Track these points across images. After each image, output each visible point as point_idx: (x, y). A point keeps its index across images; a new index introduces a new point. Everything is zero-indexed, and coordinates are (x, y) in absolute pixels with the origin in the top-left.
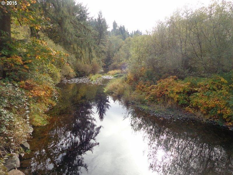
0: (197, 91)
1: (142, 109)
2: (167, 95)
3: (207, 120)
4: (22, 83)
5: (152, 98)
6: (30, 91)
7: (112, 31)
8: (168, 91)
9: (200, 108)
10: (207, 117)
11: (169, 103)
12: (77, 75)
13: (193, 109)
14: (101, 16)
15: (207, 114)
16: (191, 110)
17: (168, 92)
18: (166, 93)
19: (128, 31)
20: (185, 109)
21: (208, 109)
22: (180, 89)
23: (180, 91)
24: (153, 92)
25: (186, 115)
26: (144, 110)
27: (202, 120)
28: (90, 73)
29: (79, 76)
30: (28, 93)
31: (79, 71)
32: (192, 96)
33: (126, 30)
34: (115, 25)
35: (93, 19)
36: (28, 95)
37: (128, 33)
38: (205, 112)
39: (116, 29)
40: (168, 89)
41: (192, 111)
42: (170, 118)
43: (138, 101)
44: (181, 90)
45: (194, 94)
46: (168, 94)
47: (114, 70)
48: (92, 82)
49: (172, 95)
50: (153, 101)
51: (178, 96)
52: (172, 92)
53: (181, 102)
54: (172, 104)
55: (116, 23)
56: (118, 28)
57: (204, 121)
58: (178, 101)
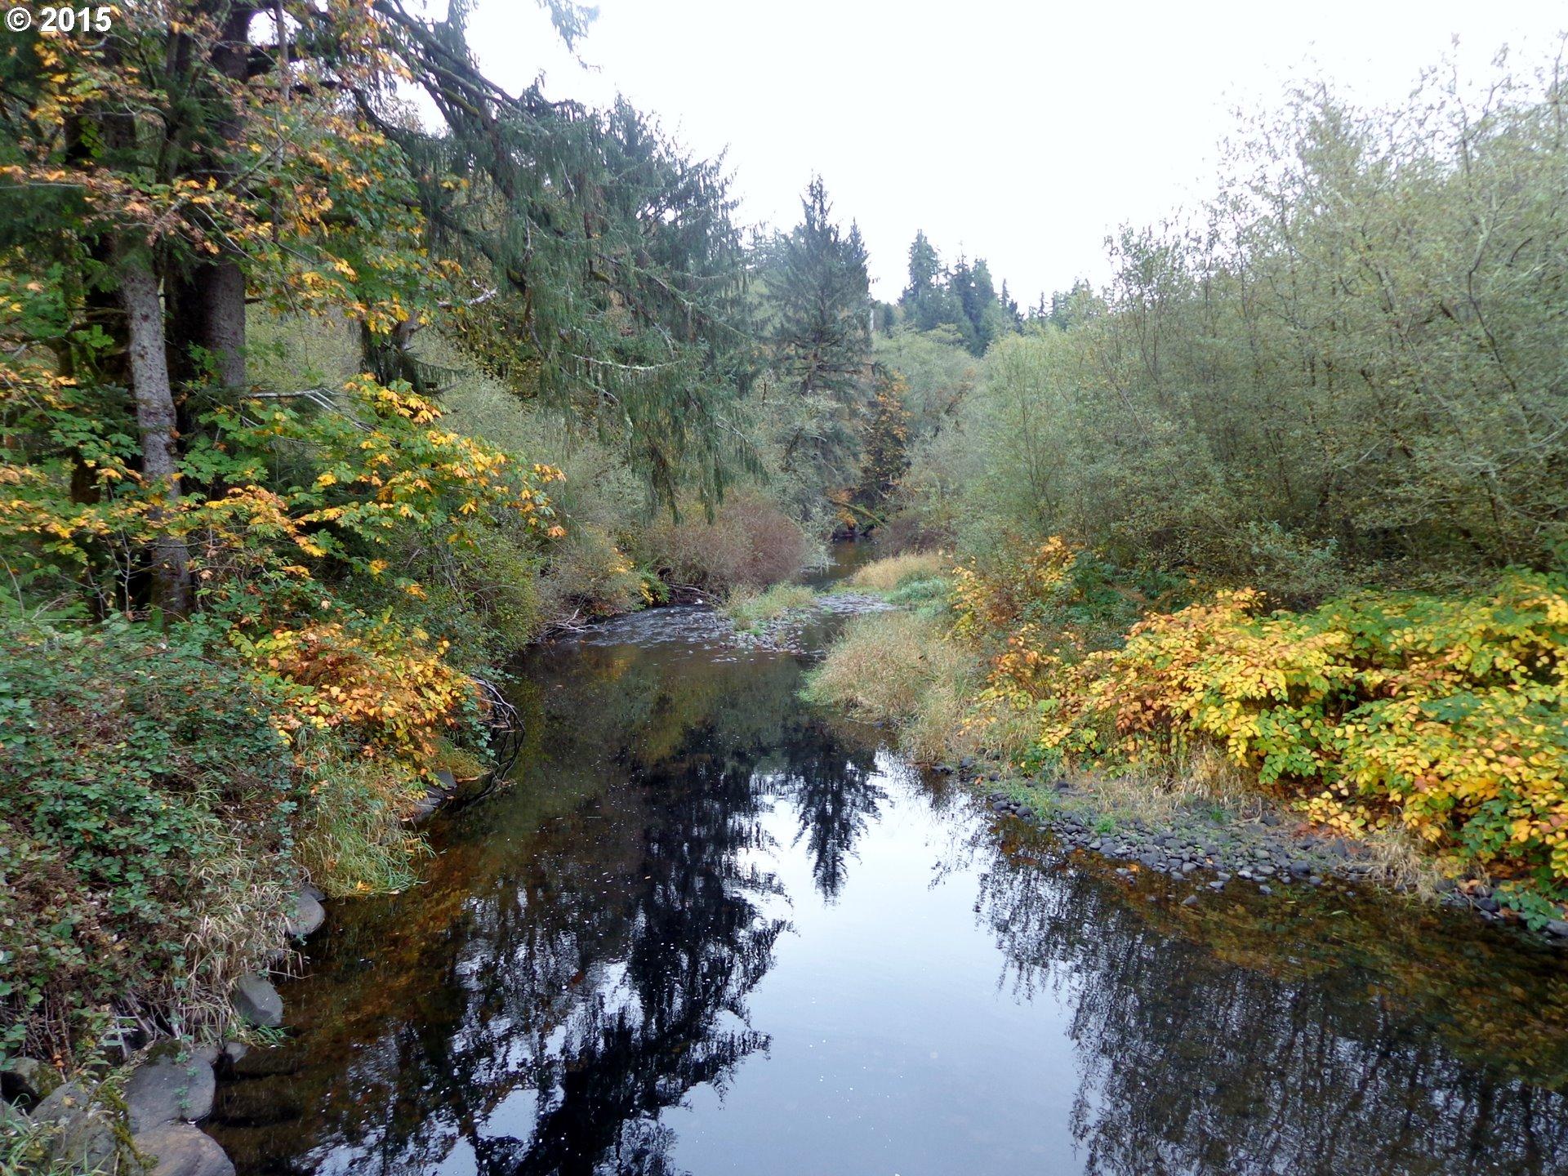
0: (1382, 692)
1: (1018, 805)
2: (1186, 717)
3: (1451, 885)
4: (282, 644)
5: (1089, 735)
6: (321, 690)
7: (901, 301)
8: (1190, 690)
9: (1402, 803)
10: (1451, 866)
11: (1203, 767)
12: (653, 591)
13: (1361, 809)
14: (822, 209)
15: (1449, 844)
16: (1346, 817)
17: (1191, 701)
18: (1180, 704)
19: (1013, 297)
20: (1302, 814)
21: (1458, 814)
22: (1267, 680)
23: (1269, 692)
24: (1099, 696)
25: (1305, 848)
26: (1028, 813)
27: (1413, 888)
28: (738, 578)
29: (664, 597)
30: (312, 703)
31: (669, 564)
32: (1350, 722)
33: (998, 290)
34: (922, 259)
35: (768, 234)
36: (310, 714)
37: (1014, 306)
38: (1432, 833)
39: (929, 287)
40: (1195, 678)
41: (1348, 823)
42: (1187, 867)
43: (997, 758)
44: (1278, 683)
45: (1365, 707)
46: (1194, 714)
47: (896, 554)
48: (741, 635)
49: (1213, 720)
50: (1095, 755)
51: (1250, 725)
52: (1219, 695)
53: (1279, 762)
54: (1214, 781)
55: (930, 249)
56: (943, 280)
57: (1425, 892)
58: (1258, 760)
